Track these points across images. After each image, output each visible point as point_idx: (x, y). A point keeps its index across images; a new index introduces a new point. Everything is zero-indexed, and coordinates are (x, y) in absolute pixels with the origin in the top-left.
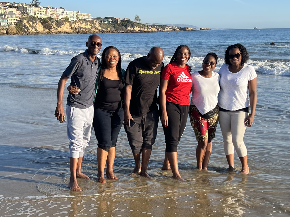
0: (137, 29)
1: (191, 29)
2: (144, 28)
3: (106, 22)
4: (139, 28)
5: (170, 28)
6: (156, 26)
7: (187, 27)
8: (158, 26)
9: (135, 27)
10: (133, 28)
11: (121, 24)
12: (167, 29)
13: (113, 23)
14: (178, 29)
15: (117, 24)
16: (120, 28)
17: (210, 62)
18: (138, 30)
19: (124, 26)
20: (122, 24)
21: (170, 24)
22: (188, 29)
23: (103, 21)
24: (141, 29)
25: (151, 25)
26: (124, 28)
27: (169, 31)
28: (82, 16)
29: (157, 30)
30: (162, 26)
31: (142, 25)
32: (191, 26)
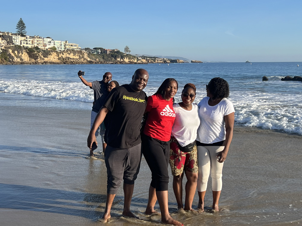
0: (126, 60)
1: (182, 61)
2: (134, 60)
3: (95, 53)
4: (128, 59)
5: (161, 60)
6: (146, 58)
7: (178, 59)
8: (149, 58)
9: (124, 59)
10: (123, 60)
11: (110, 55)
12: (158, 61)
13: (102, 54)
14: (168, 61)
15: (107, 55)
16: (110, 59)
17: (190, 94)
18: (128, 61)
19: (113, 57)
20: (112, 55)
21: (161, 56)
22: (178, 61)
23: (92, 52)
24: (131, 60)
25: (141, 57)
26: (113, 59)
27: (159, 63)
28: (70, 47)
29: (147, 61)
30: (152, 58)
31: (132, 57)
32: (182, 58)
